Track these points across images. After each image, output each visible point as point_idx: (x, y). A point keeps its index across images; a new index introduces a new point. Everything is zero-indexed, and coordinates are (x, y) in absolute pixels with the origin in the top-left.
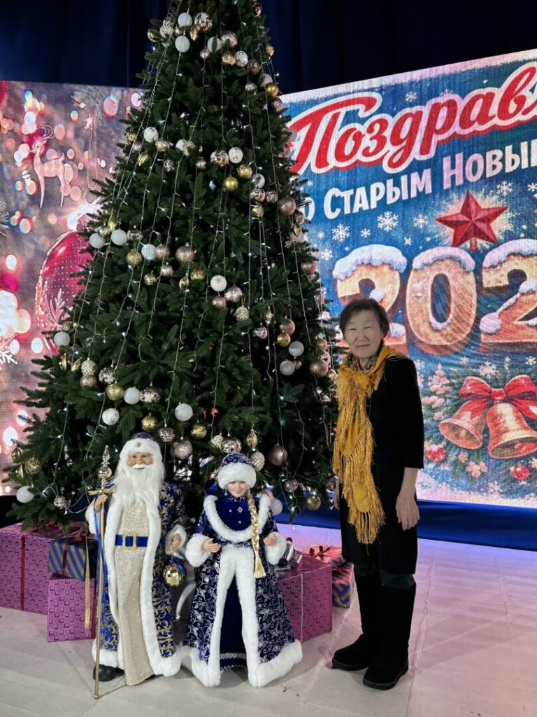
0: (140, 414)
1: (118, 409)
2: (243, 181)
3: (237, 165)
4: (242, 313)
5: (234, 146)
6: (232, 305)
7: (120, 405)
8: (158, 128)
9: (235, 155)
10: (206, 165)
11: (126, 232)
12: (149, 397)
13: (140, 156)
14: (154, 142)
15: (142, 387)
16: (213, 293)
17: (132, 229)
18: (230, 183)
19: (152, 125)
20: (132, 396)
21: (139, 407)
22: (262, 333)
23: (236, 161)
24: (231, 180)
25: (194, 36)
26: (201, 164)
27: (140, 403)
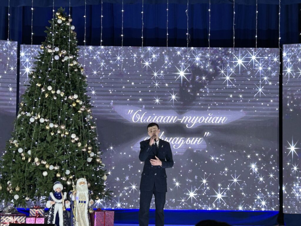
0: (55, 173)
1: (47, 172)
2: (77, 104)
3: (76, 100)
4: (79, 145)
5: (76, 94)
6: (77, 142)
7: (48, 170)
8: (52, 86)
9: (76, 96)
10: (67, 99)
11: (45, 119)
12: (56, 168)
13: (46, 94)
14: (51, 91)
15: (54, 165)
16: (72, 139)
17: (46, 118)
18: (74, 105)
19: (50, 85)
20: (51, 168)
21: (53, 171)
22: (84, 150)
23: (76, 98)
24: (74, 104)
25: (60, 56)
26: (65, 99)
27: (54, 169)
